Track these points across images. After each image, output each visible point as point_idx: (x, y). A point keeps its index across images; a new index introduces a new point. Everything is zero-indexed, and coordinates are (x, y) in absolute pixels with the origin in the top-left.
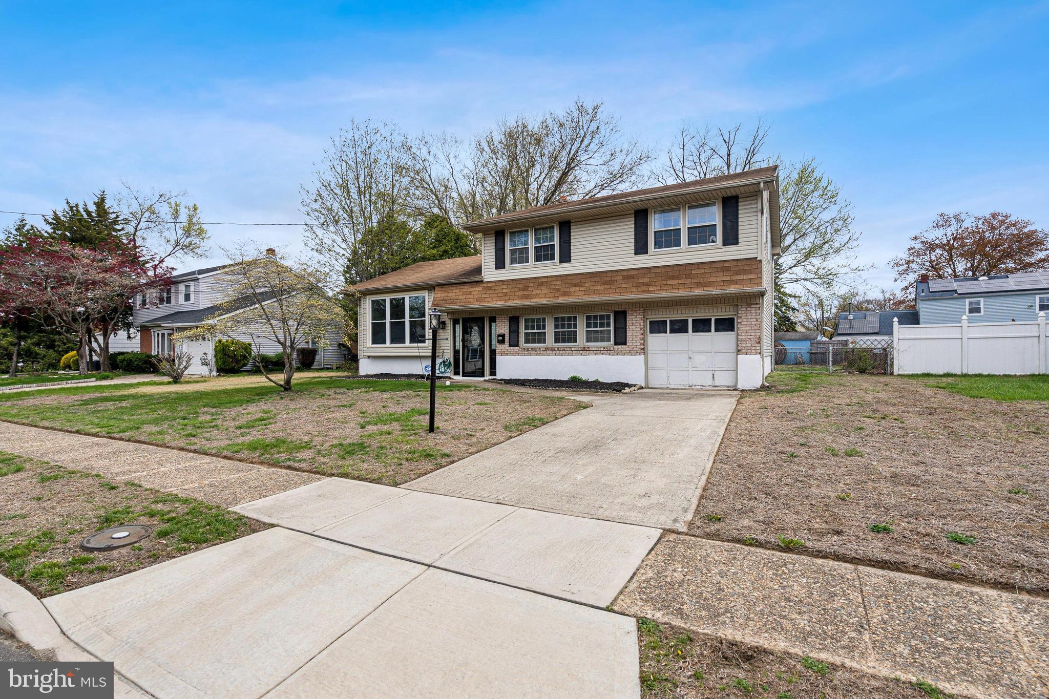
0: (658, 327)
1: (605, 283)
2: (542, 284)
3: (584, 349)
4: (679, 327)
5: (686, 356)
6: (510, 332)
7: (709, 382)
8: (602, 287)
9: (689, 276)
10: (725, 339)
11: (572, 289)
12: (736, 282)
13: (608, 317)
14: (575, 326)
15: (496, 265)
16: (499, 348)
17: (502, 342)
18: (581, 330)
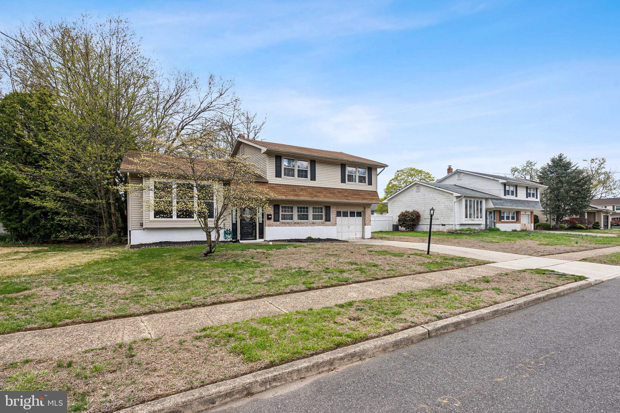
0: (339, 214)
1: (331, 193)
2: (302, 189)
3: (313, 223)
4: (345, 214)
5: (348, 226)
6: (274, 213)
7: (354, 237)
8: (331, 195)
9: (359, 195)
10: (359, 220)
11: (319, 194)
12: (373, 199)
13: (322, 208)
14: (307, 212)
15: (276, 174)
16: (267, 222)
17: (269, 219)
18: (311, 214)
